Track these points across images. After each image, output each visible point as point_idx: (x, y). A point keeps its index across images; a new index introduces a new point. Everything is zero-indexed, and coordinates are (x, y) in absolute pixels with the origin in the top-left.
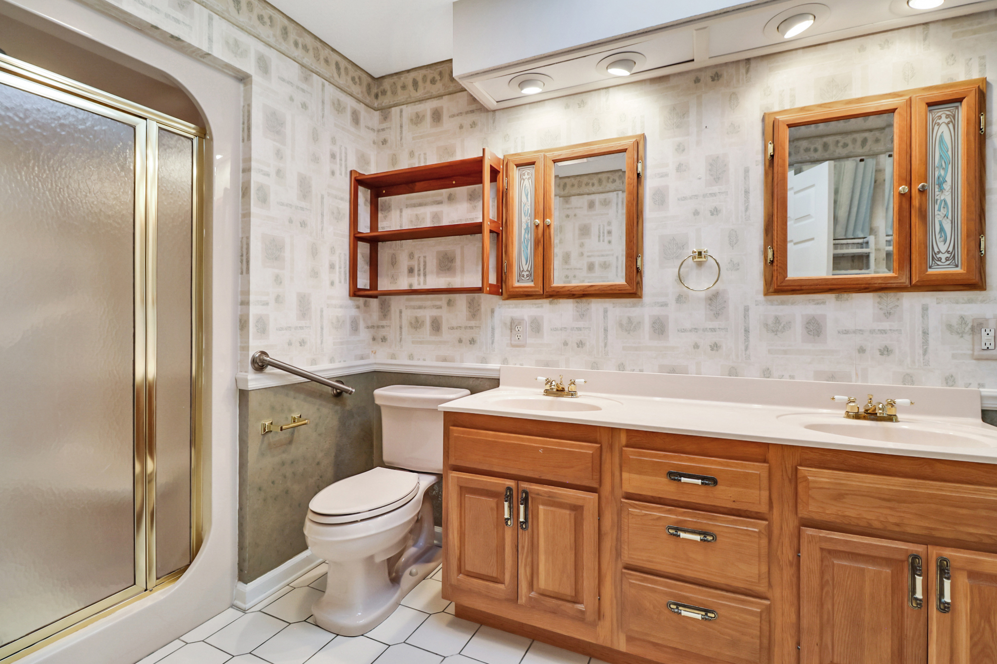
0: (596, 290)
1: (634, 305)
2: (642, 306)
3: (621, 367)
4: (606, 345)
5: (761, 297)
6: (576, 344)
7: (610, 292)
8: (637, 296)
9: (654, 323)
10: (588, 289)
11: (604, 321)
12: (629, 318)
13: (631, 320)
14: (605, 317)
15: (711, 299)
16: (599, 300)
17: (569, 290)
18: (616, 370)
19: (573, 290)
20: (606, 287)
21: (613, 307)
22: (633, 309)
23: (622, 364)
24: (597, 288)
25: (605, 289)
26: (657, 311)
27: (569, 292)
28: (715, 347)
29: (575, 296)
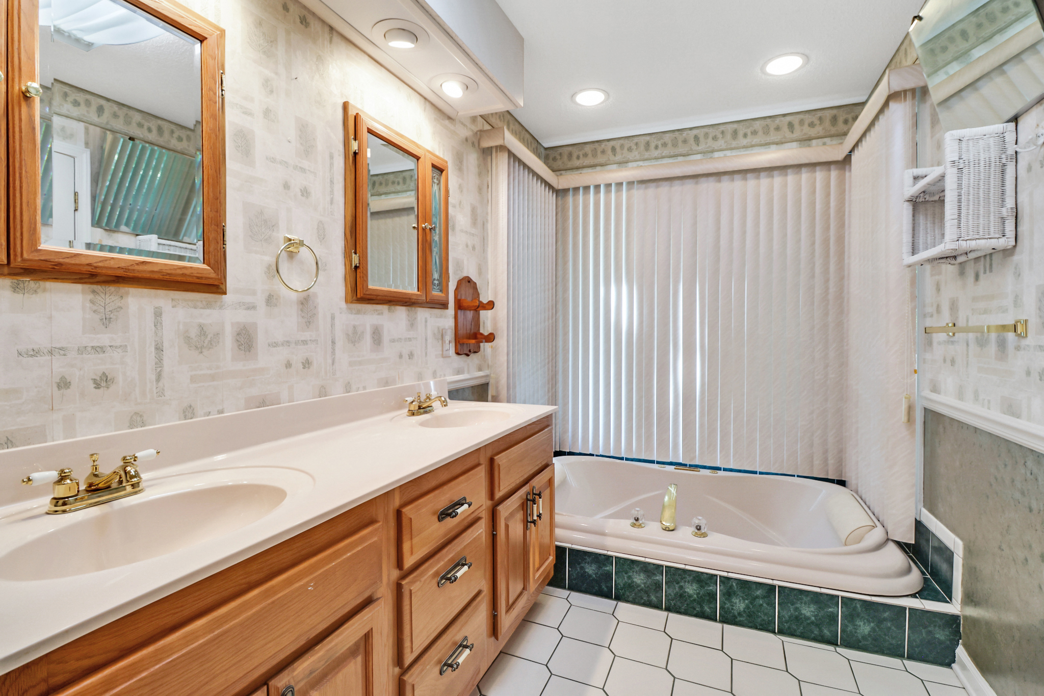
0: (153, 272)
1: (209, 306)
2: (221, 307)
3: (188, 412)
4: (159, 377)
5: (343, 304)
6: (91, 382)
7: (179, 279)
8: (219, 290)
9: (238, 334)
10: (136, 267)
11: (155, 332)
12: (201, 327)
13: (204, 328)
14: (158, 324)
15: (302, 304)
16: (146, 291)
17: (89, 265)
18: (180, 419)
19: (100, 264)
20: (175, 269)
21: (173, 307)
22: (208, 311)
23: (190, 406)
24: (156, 269)
25: (173, 272)
26: (242, 317)
27: (89, 269)
28: (307, 364)
29: (98, 279)
